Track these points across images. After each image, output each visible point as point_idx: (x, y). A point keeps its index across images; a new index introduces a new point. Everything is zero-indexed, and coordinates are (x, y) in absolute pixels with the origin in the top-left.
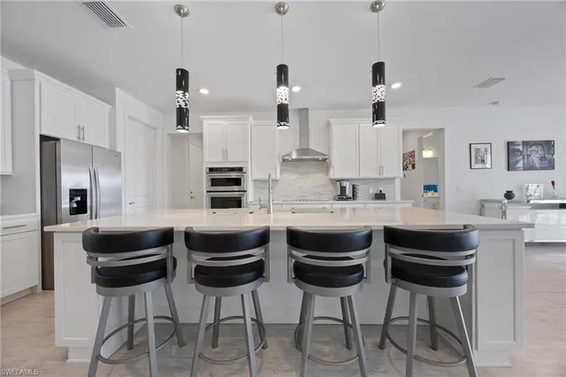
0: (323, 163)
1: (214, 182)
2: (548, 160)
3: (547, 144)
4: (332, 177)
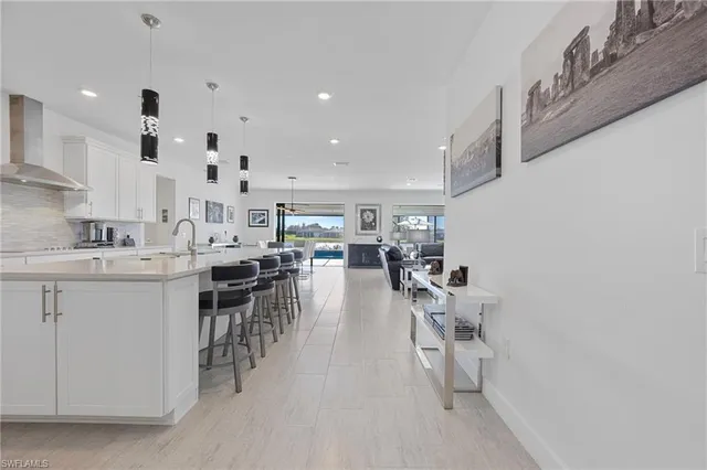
0: (58, 192)
2: (221, 217)
3: (221, 206)
4: (88, 217)
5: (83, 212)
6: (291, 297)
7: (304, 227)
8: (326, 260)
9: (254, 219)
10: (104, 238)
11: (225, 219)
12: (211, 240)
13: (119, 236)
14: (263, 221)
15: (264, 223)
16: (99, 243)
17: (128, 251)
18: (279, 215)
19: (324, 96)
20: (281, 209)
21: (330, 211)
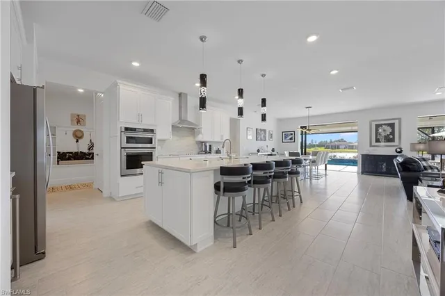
0: (193, 130)
1: (129, 140)
2: (265, 137)
3: (265, 131)
4: (202, 140)
5: (200, 138)
6: (292, 191)
7: (331, 142)
8: (344, 166)
9: (286, 137)
10: (208, 149)
11: (267, 138)
12: (258, 151)
13: (214, 149)
14: (291, 139)
15: (292, 140)
16: (206, 152)
17: (218, 156)
18: (302, 134)
19: (312, 39)
20: (304, 131)
21: (349, 129)
